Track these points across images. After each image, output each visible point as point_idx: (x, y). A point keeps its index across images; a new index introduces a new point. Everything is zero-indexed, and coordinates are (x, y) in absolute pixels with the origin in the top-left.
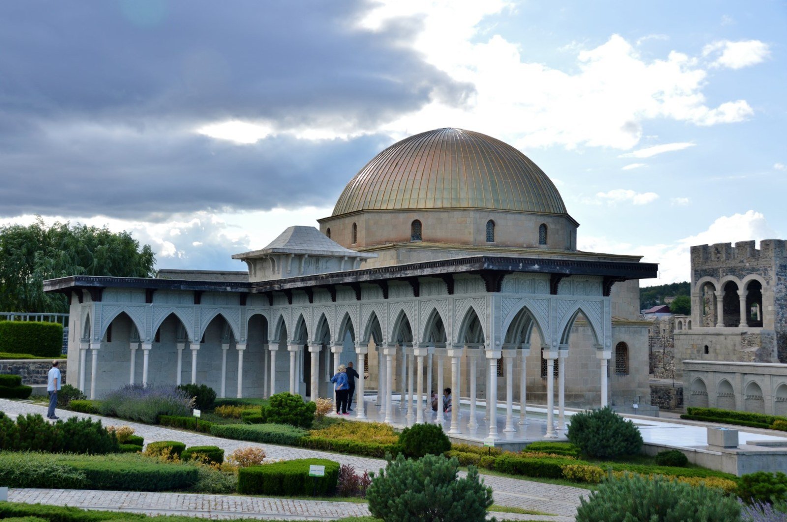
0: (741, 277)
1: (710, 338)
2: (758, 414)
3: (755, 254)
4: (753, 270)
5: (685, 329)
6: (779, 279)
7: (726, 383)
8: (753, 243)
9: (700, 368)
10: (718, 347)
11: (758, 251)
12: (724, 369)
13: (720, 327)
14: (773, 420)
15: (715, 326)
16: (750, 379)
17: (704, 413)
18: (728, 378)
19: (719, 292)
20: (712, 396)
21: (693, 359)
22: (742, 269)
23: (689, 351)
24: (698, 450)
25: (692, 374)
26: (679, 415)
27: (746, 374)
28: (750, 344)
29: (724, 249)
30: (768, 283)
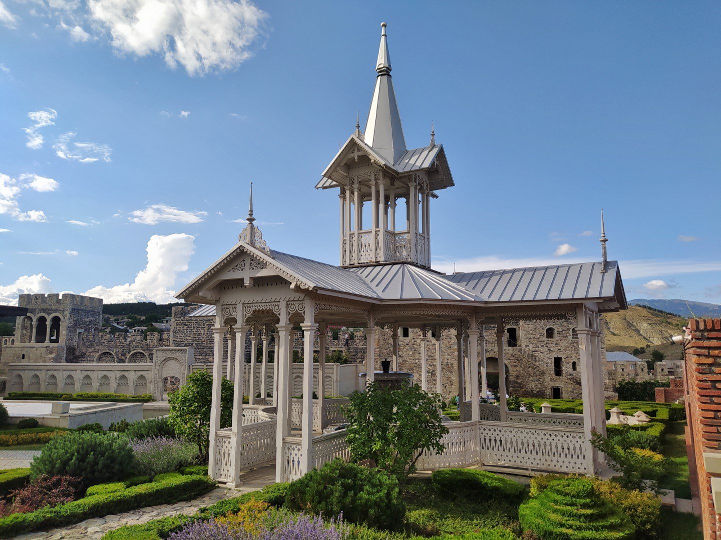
0: (49, 314)
1: (26, 350)
2: (54, 393)
3: (59, 301)
4: (57, 311)
5: (9, 344)
6: (71, 316)
7: (36, 376)
8: (58, 295)
9: (20, 368)
10: (31, 355)
11: (60, 300)
12: (36, 368)
13: (33, 343)
14: (62, 395)
15: (30, 342)
16: (50, 373)
17: (20, 395)
18: (38, 373)
19: (34, 323)
20: (26, 383)
21: (13, 363)
22: (51, 309)
23: (11, 358)
24: (45, 417)
25: (14, 372)
26: (2, 398)
27: (49, 370)
28: (51, 353)
29: (40, 297)
30: (64, 318)
